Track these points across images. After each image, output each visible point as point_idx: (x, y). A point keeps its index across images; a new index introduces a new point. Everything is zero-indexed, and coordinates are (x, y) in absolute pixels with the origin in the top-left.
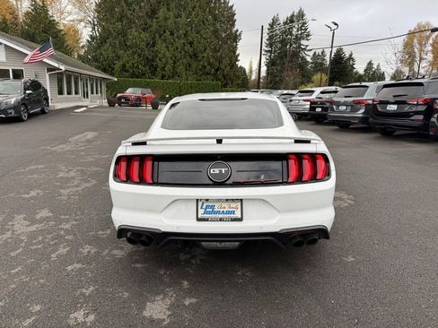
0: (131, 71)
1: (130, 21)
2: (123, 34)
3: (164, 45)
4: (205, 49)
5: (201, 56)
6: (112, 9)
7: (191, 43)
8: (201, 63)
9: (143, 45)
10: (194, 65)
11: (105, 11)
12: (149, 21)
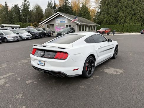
0: (109, 22)
1: (111, 5)
2: (108, 10)
3: (122, 12)
4: (139, 12)
5: (137, 14)
6: (105, 2)
7: (133, 10)
8: (137, 17)
9: (114, 13)
10: (134, 18)
11: (103, 3)
12: (117, 4)
